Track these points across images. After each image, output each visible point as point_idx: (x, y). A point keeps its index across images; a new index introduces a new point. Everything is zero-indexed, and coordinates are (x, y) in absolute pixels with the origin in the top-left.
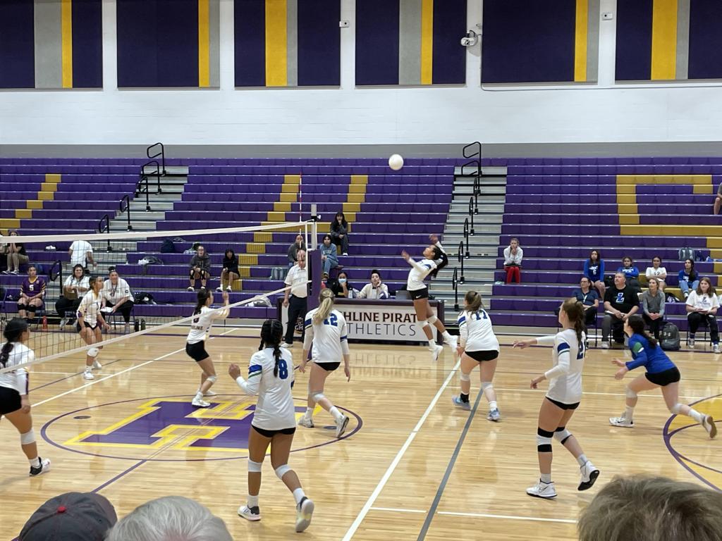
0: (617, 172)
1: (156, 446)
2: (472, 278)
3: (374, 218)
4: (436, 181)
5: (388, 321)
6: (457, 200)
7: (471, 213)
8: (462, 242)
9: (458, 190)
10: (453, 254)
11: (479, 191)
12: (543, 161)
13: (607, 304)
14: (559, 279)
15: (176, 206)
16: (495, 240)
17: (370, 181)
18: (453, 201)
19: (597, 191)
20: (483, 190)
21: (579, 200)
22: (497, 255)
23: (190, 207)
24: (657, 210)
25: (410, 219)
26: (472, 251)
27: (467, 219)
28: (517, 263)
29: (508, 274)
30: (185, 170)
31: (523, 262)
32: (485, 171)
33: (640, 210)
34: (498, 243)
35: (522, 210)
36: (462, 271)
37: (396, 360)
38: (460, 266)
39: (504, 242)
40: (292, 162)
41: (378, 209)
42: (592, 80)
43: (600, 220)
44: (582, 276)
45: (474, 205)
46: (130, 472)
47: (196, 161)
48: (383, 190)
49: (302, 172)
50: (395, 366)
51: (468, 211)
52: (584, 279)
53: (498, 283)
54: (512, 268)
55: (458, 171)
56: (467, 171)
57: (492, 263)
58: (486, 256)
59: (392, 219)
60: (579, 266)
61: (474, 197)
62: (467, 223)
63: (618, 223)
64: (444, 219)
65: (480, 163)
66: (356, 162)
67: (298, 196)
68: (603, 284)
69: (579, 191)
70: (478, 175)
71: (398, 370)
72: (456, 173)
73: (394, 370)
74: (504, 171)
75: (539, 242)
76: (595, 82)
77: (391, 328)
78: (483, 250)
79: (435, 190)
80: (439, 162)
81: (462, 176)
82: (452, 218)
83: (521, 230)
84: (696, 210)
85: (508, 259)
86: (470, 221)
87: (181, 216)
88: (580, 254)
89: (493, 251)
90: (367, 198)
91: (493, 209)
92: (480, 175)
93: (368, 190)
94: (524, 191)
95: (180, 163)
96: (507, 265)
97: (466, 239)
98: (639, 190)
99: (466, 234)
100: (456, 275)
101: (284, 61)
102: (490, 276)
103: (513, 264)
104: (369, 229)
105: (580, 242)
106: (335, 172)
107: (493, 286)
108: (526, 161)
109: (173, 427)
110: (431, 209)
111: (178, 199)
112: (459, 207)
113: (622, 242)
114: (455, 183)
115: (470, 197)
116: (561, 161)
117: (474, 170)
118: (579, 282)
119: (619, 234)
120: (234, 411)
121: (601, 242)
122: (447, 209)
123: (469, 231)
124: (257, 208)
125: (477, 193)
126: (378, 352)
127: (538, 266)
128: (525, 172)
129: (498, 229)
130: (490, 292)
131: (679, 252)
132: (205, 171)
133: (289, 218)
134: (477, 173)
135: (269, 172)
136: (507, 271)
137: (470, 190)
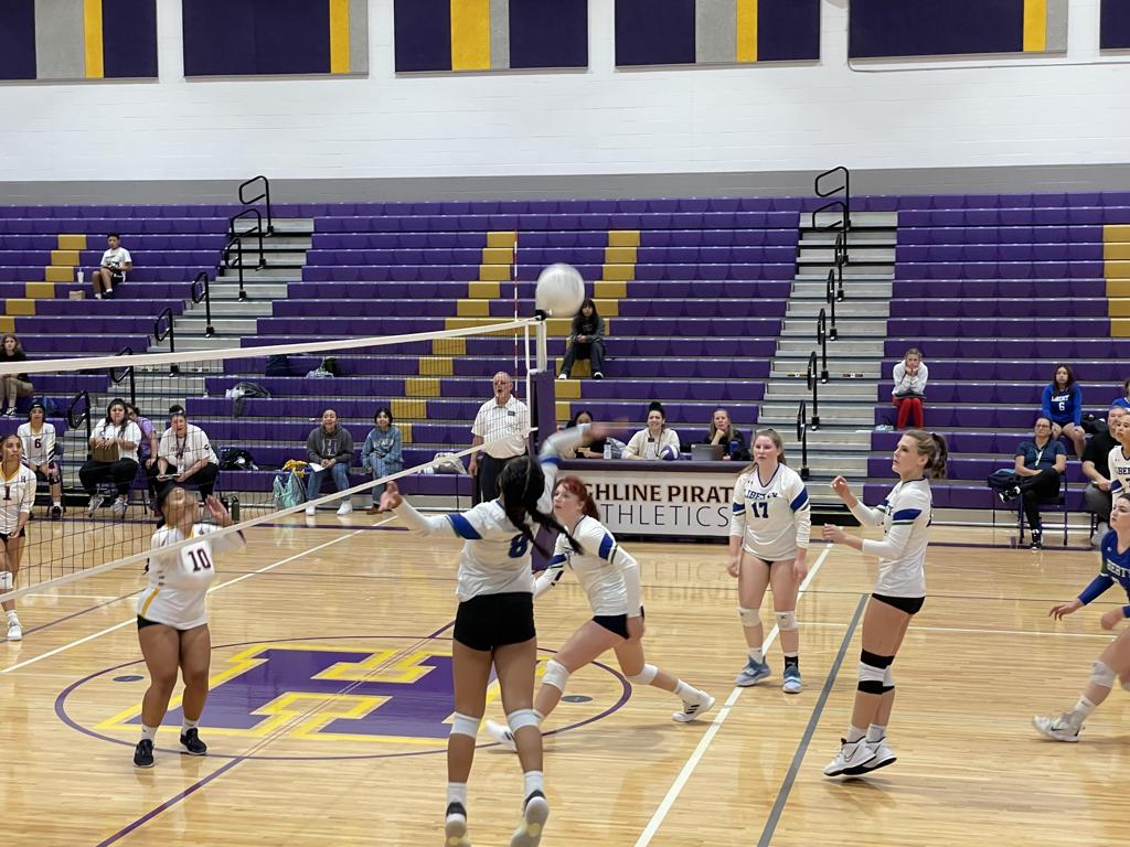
0: (1105, 219)
1: (260, 732)
2: (833, 419)
3: (651, 310)
4: (766, 240)
5: (678, 500)
6: (805, 273)
7: (830, 298)
8: (813, 353)
9: (806, 256)
10: (797, 375)
11: (846, 258)
12: (966, 201)
13: (1089, 467)
14: (995, 420)
15: (293, 290)
16: (877, 348)
17: (644, 241)
18: (797, 277)
19: (1068, 254)
20: (853, 255)
21: (1033, 273)
22: (879, 375)
23: (316, 292)
25: (718, 310)
26: (834, 369)
27: (822, 310)
28: (916, 390)
29: (901, 412)
30: (307, 225)
31: (928, 388)
32: (858, 219)
34: (882, 354)
35: (926, 291)
36: (815, 406)
37: (694, 572)
38: (810, 396)
39: (893, 352)
40: (500, 207)
41: (659, 291)
42: (1057, 48)
43: (1072, 310)
44: (1037, 415)
45: (837, 284)
46: (215, 780)
47: (328, 209)
48: (667, 258)
49: (518, 226)
50: (690, 585)
51: (825, 296)
52: (1042, 421)
53: (881, 429)
54: (907, 400)
55: (806, 222)
56: (825, 220)
57: (870, 391)
58: (860, 379)
59: (684, 310)
60: (1034, 396)
61: (836, 270)
62: (822, 317)
63: (1106, 315)
64: (781, 310)
65: (846, 206)
66: (618, 206)
67: (512, 269)
68: (1080, 429)
69: (1033, 255)
70: (844, 228)
71: (697, 591)
72: (802, 225)
73: (690, 592)
74: (891, 219)
75: (958, 351)
76: (1063, 53)
77: (682, 513)
78: (853, 369)
79: (764, 257)
80: (771, 204)
81: (814, 229)
82: (795, 309)
83: (923, 330)
85: (901, 384)
86: (828, 313)
87: (303, 310)
88: (1035, 373)
89: (873, 368)
90: (638, 274)
91: (872, 289)
92: (848, 228)
93: (641, 257)
94: (929, 256)
95: (298, 212)
96: (897, 395)
97: (821, 346)
99: (821, 338)
100: (803, 414)
101: (484, 23)
102: (867, 415)
103: (910, 393)
104: (643, 329)
105: (1035, 351)
106: (580, 225)
107: (872, 434)
108: (932, 202)
109: (290, 697)
110: (756, 292)
111: (296, 277)
112: (809, 287)
113: (1115, 350)
114: (801, 243)
115: (828, 269)
116: (999, 201)
117: (837, 218)
118: (1033, 425)
119: (1108, 335)
120: (397, 668)
121: (1073, 351)
122: (785, 292)
123: (828, 332)
124: (438, 292)
125: (842, 262)
126: (660, 556)
127: (956, 395)
128: (931, 221)
129: (881, 329)
130: (867, 445)
132: (343, 227)
133: (497, 311)
134: (841, 225)
135: (460, 226)
136: (899, 407)
137: (829, 256)
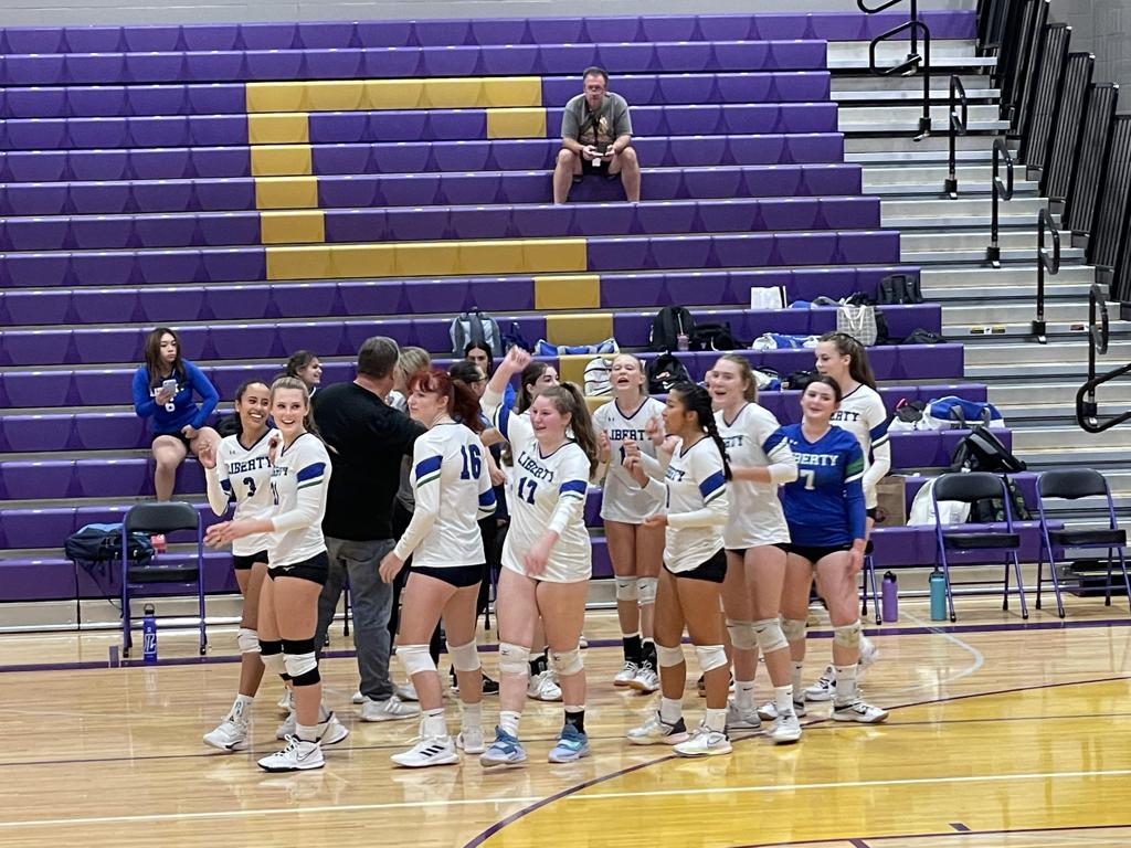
0: (249, 71)
19: (189, 136)
24: (380, 195)
33: (326, 196)
43: (199, 234)
63: (257, 242)
84: (500, 192)
98: (321, 129)
113: (274, 304)
119: (263, 278)
121: (207, 308)
131: (453, 329)
